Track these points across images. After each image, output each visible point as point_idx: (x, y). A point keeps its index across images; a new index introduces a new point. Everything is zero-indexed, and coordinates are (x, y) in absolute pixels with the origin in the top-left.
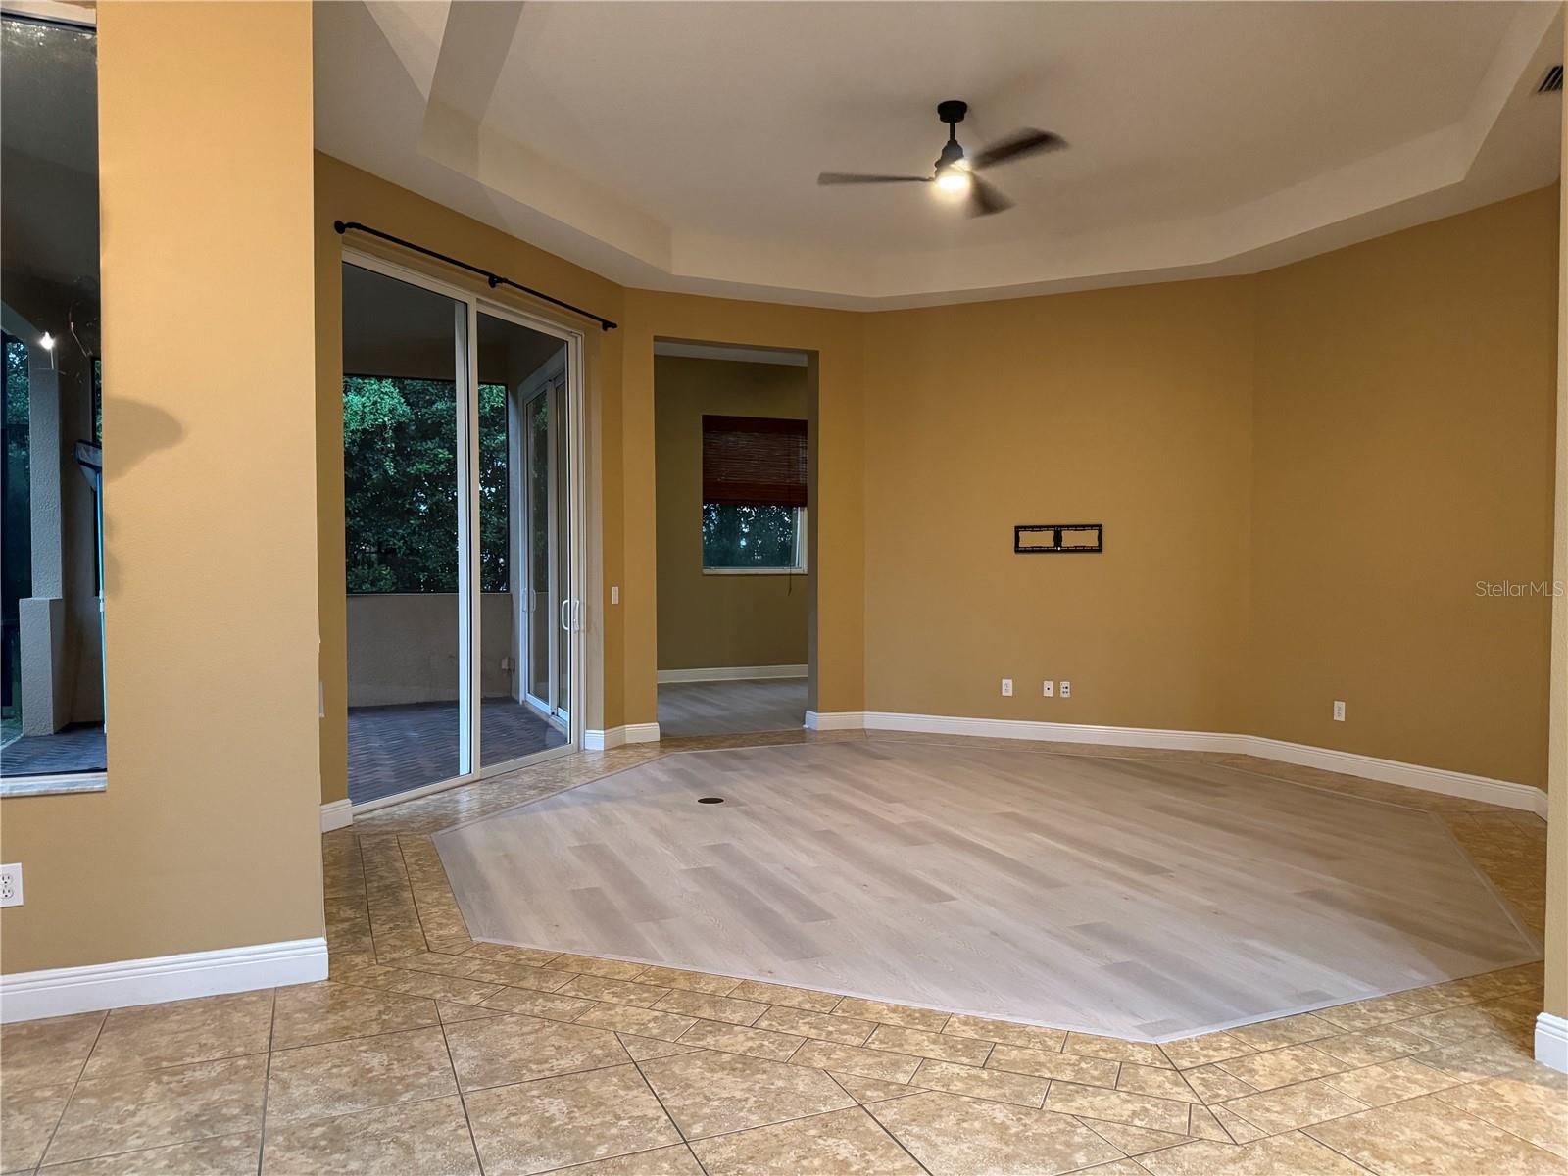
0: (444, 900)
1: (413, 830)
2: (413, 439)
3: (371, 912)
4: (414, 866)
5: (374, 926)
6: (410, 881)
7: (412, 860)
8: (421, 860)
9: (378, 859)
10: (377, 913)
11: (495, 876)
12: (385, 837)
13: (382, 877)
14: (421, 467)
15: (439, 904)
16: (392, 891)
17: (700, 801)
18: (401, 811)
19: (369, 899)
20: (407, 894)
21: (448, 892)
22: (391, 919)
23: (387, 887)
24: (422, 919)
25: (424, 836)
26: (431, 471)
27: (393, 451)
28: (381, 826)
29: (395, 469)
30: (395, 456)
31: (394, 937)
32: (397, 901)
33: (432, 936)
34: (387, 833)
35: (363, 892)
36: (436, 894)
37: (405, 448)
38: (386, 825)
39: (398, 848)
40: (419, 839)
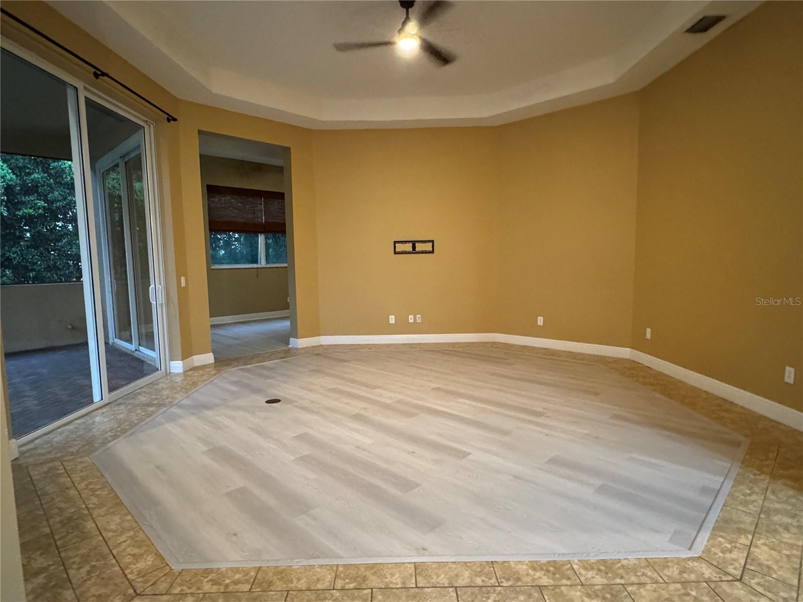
0: (126, 525)
1: (72, 454)
2: (18, 194)
3: (63, 555)
4: (86, 491)
5: (72, 572)
6: (88, 509)
7: (83, 485)
8: (90, 483)
9: (50, 489)
10: (70, 554)
11: (160, 490)
12: (51, 465)
13: (60, 509)
14: (26, 211)
15: (124, 531)
16: (73, 523)
17: (268, 402)
18: (57, 438)
19: (56, 537)
20: (90, 525)
21: (126, 515)
22: (85, 559)
23: (70, 519)
24: (114, 552)
25: (84, 459)
26: (33, 213)
27: (5, 201)
28: (43, 455)
29: (7, 211)
30: (6, 204)
31: (95, 584)
32: (84, 536)
33: (132, 573)
34: (52, 460)
35: (47, 530)
36: (117, 519)
37: (14, 200)
38: (49, 453)
39: (66, 475)
40: (81, 462)
